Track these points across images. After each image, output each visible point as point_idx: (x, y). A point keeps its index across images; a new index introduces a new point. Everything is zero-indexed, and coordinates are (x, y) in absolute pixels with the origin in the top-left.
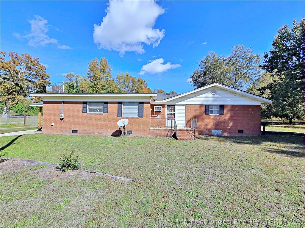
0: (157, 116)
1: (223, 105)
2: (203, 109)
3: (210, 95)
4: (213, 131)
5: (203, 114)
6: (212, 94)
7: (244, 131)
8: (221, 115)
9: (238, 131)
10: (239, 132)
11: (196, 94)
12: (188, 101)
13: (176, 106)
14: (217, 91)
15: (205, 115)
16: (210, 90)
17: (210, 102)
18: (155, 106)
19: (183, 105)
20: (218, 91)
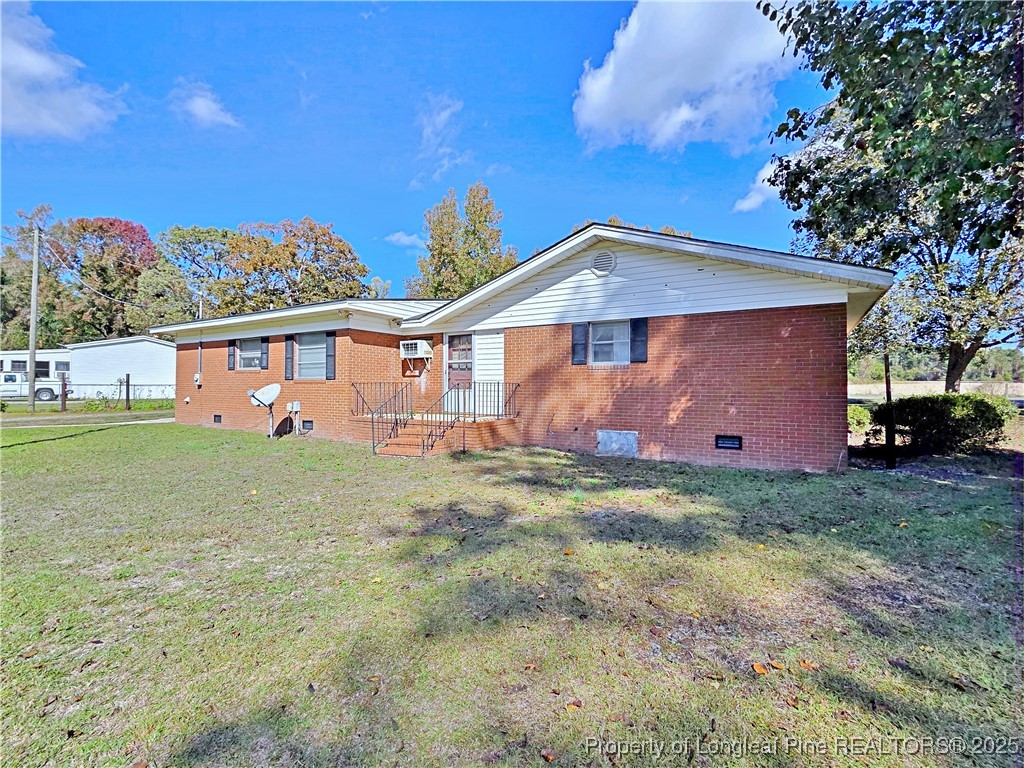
0: (420, 373)
1: (645, 320)
2: (566, 341)
3: (589, 278)
4: (600, 434)
5: (564, 360)
6: (599, 277)
7: (746, 442)
8: (635, 365)
9: (712, 441)
10: (717, 447)
11: (536, 284)
12: (509, 314)
13: (477, 337)
14: (618, 260)
15: (570, 369)
16: (589, 259)
17: (593, 312)
18: (401, 342)
19: (497, 331)
20: (622, 260)
